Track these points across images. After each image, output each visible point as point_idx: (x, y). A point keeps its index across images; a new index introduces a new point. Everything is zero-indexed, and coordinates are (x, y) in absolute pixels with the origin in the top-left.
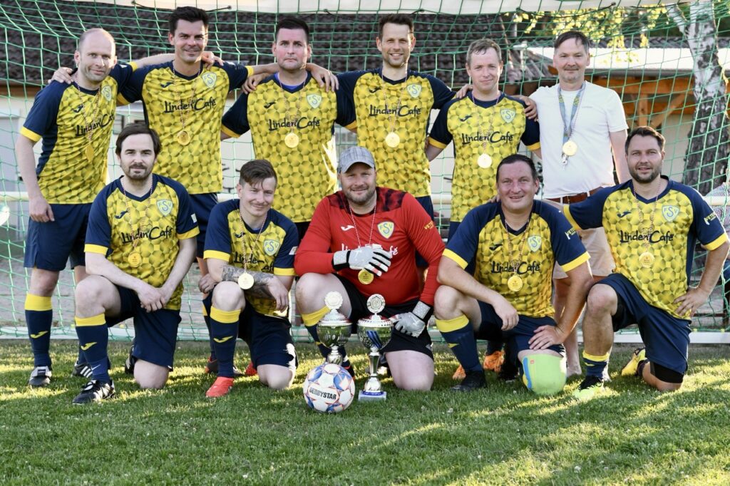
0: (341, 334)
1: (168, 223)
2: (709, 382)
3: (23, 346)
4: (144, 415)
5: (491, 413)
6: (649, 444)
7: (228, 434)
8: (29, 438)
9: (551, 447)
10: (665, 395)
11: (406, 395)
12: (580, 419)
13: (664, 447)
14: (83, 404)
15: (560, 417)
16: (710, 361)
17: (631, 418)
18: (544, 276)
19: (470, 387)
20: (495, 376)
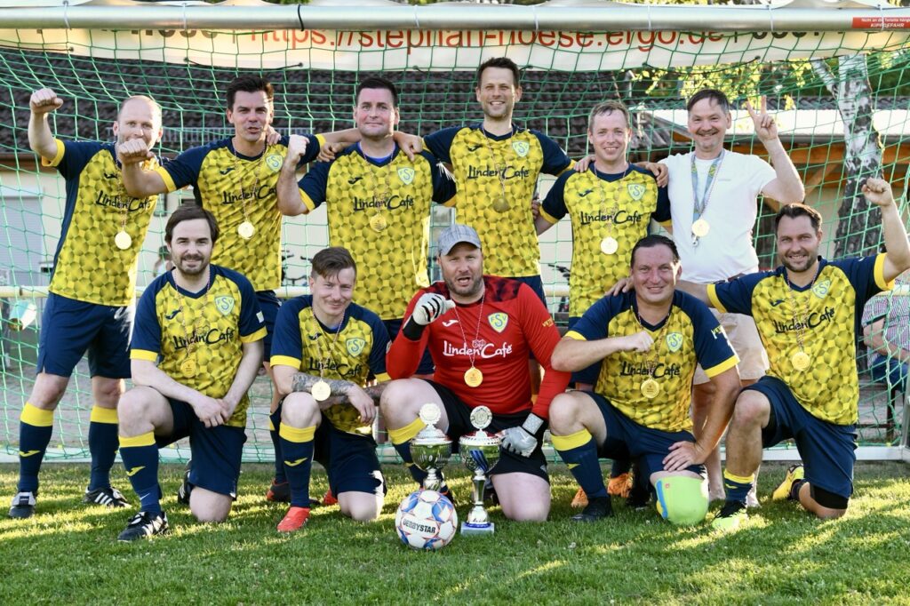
0: (439, 454)
1: (228, 324)
2: (877, 508)
3: (55, 471)
4: (204, 555)
5: (621, 547)
6: (815, 584)
7: (307, 576)
8: (68, 584)
9: (697, 588)
10: (828, 523)
11: (518, 527)
12: (729, 554)
13: (832, 587)
14: (130, 542)
15: (704, 552)
16: (876, 481)
17: (789, 552)
18: (684, 382)
19: (595, 516)
20: (622, 503)
